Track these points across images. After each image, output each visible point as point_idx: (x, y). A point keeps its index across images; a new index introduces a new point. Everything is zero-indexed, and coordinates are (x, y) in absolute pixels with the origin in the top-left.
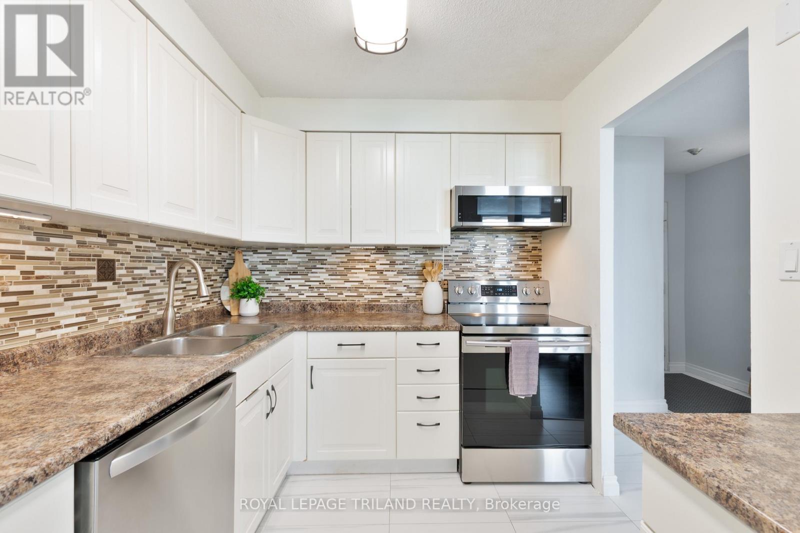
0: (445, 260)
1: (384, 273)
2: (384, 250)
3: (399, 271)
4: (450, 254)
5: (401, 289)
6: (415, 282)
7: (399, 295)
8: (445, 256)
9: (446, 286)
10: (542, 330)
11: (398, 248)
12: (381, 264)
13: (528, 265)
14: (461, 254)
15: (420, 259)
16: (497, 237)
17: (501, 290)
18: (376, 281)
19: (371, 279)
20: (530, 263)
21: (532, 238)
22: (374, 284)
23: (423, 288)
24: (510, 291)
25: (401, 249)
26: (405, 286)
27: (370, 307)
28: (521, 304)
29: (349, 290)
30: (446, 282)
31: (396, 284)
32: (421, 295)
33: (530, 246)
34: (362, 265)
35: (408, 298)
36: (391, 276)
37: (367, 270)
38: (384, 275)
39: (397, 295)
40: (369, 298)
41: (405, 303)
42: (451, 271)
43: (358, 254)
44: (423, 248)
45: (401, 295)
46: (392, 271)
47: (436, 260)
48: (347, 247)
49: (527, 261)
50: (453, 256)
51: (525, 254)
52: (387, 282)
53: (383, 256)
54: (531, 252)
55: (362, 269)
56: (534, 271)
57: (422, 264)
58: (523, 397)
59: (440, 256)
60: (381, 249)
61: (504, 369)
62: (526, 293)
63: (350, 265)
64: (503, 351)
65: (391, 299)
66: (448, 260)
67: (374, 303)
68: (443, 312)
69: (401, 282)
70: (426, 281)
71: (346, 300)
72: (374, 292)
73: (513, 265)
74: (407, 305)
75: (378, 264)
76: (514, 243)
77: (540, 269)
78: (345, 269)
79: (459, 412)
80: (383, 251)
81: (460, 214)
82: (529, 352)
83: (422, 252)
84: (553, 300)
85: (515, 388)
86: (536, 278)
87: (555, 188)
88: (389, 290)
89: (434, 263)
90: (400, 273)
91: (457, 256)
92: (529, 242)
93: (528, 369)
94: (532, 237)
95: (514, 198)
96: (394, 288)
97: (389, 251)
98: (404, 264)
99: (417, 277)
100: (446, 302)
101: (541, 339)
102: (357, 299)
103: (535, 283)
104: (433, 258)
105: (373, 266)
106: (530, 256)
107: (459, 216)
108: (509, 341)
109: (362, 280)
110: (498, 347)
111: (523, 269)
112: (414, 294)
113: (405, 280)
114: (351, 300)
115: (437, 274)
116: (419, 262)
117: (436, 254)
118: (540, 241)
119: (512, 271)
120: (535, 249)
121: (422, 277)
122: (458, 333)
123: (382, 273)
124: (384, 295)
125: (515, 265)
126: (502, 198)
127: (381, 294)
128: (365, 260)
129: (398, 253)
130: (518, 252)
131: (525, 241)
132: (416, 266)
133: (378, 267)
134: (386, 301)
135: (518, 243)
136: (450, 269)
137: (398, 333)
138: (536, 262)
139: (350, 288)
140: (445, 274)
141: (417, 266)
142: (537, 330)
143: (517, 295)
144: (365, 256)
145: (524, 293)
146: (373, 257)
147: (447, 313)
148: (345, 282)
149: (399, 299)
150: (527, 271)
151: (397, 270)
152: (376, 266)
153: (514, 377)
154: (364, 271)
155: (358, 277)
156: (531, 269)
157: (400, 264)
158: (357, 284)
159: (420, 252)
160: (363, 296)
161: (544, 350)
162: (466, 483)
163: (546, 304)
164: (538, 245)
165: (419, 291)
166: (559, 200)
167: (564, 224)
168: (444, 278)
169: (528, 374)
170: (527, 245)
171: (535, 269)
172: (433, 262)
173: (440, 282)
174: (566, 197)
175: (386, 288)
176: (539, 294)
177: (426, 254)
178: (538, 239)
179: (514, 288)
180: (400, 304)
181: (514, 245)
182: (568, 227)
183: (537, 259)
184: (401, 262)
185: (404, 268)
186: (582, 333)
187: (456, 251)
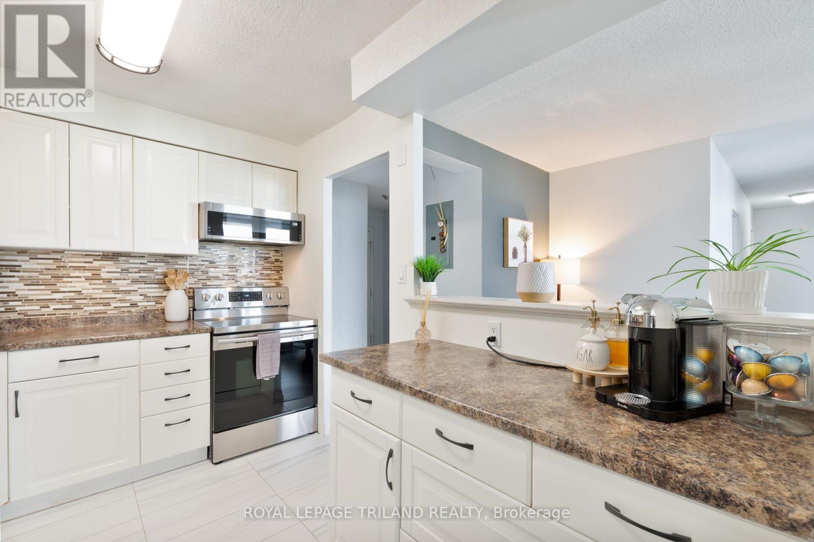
0: (190, 269)
1: (113, 282)
2: (114, 256)
3: (133, 279)
4: (195, 263)
5: (135, 298)
6: (154, 291)
7: (134, 305)
8: (190, 265)
9: (191, 294)
10: (283, 325)
11: (131, 255)
12: (108, 272)
13: (272, 274)
14: (208, 263)
15: (161, 268)
16: (244, 249)
17: (248, 296)
18: (101, 291)
19: (93, 289)
20: (274, 272)
21: (274, 252)
22: (98, 294)
23: (166, 296)
24: (256, 296)
25: (136, 257)
26: (142, 295)
27: (93, 320)
28: (265, 307)
29: (60, 302)
30: (191, 290)
31: (129, 293)
32: (162, 303)
33: (273, 259)
34: (80, 272)
35: (146, 308)
36: (123, 285)
37: (87, 279)
38: (113, 284)
39: (131, 304)
40: (91, 310)
41: (141, 312)
42: (196, 280)
43: (74, 260)
44: (164, 256)
45: (137, 304)
46: (124, 279)
47: (180, 269)
48: (62, 252)
49: (271, 271)
50: (199, 265)
51: (269, 265)
52: (117, 292)
53: (112, 263)
54: (274, 263)
55: (80, 277)
56: (276, 279)
57: (162, 272)
58: (268, 379)
59: (186, 265)
60: (109, 255)
61: (252, 360)
62: (270, 298)
63: (61, 273)
64: (251, 345)
65: (122, 309)
66: (193, 269)
67: (98, 316)
68: (189, 319)
69: (137, 291)
70: (168, 289)
71: (55, 314)
72: (97, 303)
73: (258, 274)
74: (144, 315)
75: (104, 272)
76: (259, 255)
77: (282, 277)
78: (52, 277)
79: (209, 404)
80: (112, 258)
81: (209, 228)
82: (273, 342)
83: (163, 260)
84: (291, 303)
85: (262, 373)
86: (278, 285)
87: (293, 214)
88: (120, 300)
89: (178, 272)
90: (134, 281)
91: (203, 265)
92: (272, 255)
93: (272, 356)
94: (275, 250)
95: (258, 219)
96: (128, 298)
97: (121, 259)
98: (140, 273)
99: (157, 286)
100: (191, 309)
101: (281, 332)
102: (72, 312)
103: (277, 289)
104: (177, 267)
105: (96, 275)
106: (273, 267)
107: (208, 229)
108: (256, 336)
109: (79, 290)
110: (246, 342)
111: (267, 277)
112: (154, 303)
113: (142, 288)
114: (63, 314)
115: (181, 283)
116: (159, 270)
117: (179, 263)
118: (282, 254)
119: (257, 279)
120: (277, 260)
121: (163, 286)
122: (209, 335)
123: (111, 282)
124: (113, 305)
125: (260, 274)
126: (249, 217)
127: (108, 304)
128: (85, 267)
129: (131, 261)
130: (262, 263)
131: (269, 254)
132: (155, 275)
133: (104, 275)
134: (116, 312)
135: (263, 255)
136: (196, 278)
137: (142, 340)
138: (278, 271)
139: (62, 299)
140: (190, 282)
141: (157, 274)
142: (279, 325)
143: (262, 300)
144: (85, 262)
145: (268, 297)
146: (96, 264)
147: (193, 319)
148: (52, 292)
149: (133, 310)
150: (271, 279)
151: (131, 278)
152: (102, 274)
153: (261, 364)
154: (83, 279)
155: (75, 287)
156: (274, 278)
157: (135, 272)
158: (72, 294)
159: (160, 260)
160: (82, 308)
161: (283, 340)
162: (216, 464)
163: (286, 306)
164: (280, 258)
165: (160, 299)
166: (296, 224)
167: (300, 243)
168: (188, 286)
169: (271, 360)
170: (270, 257)
171: (277, 277)
172: (176, 271)
173: (185, 290)
174: (301, 222)
175: (116, 298)
176: (281, 298)
177: (168, 262)
178: (279, 253)
179: (259, 293)
180: (136, 314)
181: (259, 257)
182: (303, 245)
183: (279, 270)
184: (137, 270)
185: (140, 277)
186: (312, 324)
187: (202, 261)
